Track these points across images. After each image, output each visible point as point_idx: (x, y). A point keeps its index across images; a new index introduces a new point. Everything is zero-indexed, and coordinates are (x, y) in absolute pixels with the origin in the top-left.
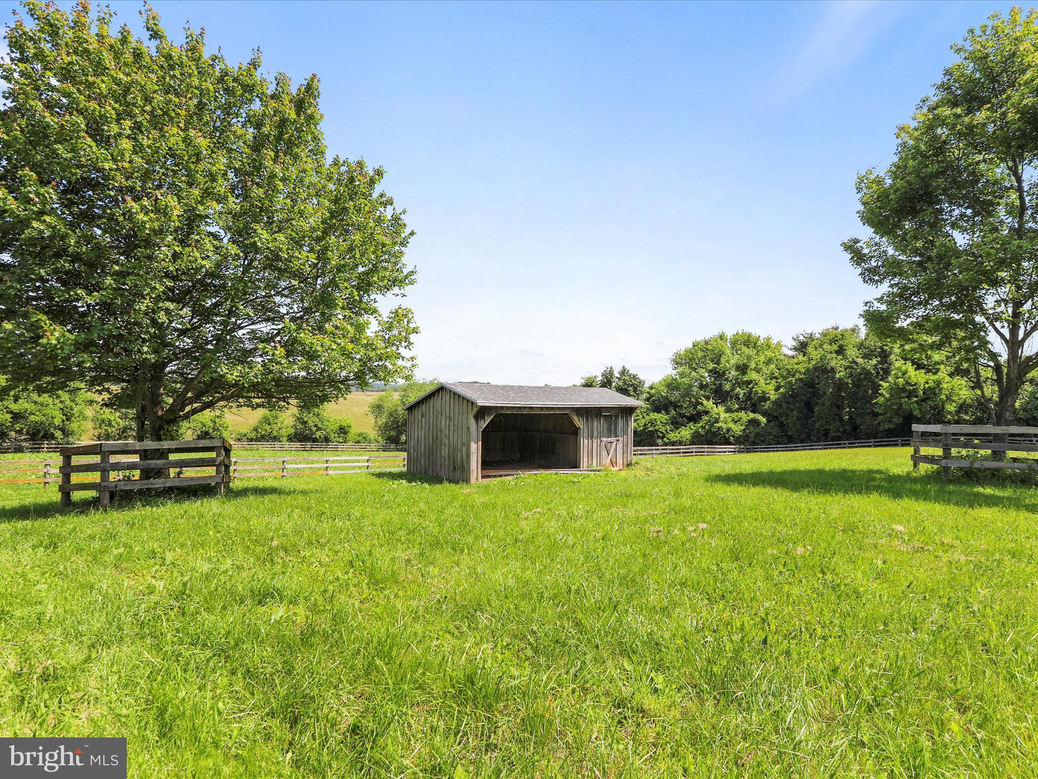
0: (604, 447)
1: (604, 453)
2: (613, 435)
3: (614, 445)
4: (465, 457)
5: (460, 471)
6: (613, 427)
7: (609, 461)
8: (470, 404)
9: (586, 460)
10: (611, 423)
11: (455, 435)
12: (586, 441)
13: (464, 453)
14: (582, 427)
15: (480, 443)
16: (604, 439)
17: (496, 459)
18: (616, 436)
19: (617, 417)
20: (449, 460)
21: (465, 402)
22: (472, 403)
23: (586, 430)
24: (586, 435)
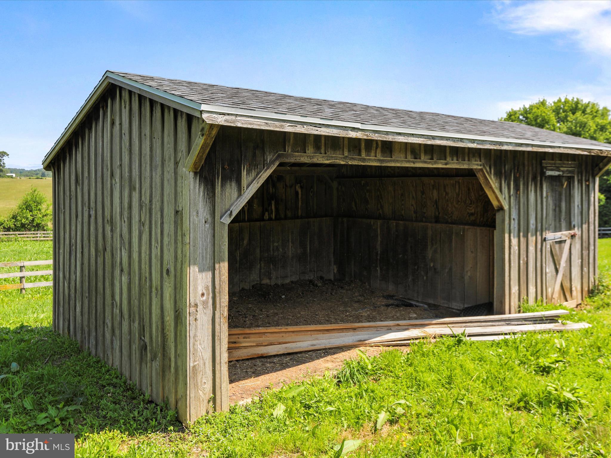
0: (549, 255)
1: (549, 269)
2: (563, 224)
3: (566, 246)
4: (169, 318)
5: (156, 364)
6: (563, 205)
7: (558, 287)
8: (182, 124)
9: (515, 289)
10: (560, 194)
11: (145, 237)
12: (515, 241)
13: (168, 305)
14: (506, 207)
15: (223, 268)
16: (550, 236)
17: (287, 281)
18: (570, 227)
19: (570, 180)
20: (131, 320)
21: (169, 118)
22: (190, 118)
23: (514, 215)
24: (514, 225)
